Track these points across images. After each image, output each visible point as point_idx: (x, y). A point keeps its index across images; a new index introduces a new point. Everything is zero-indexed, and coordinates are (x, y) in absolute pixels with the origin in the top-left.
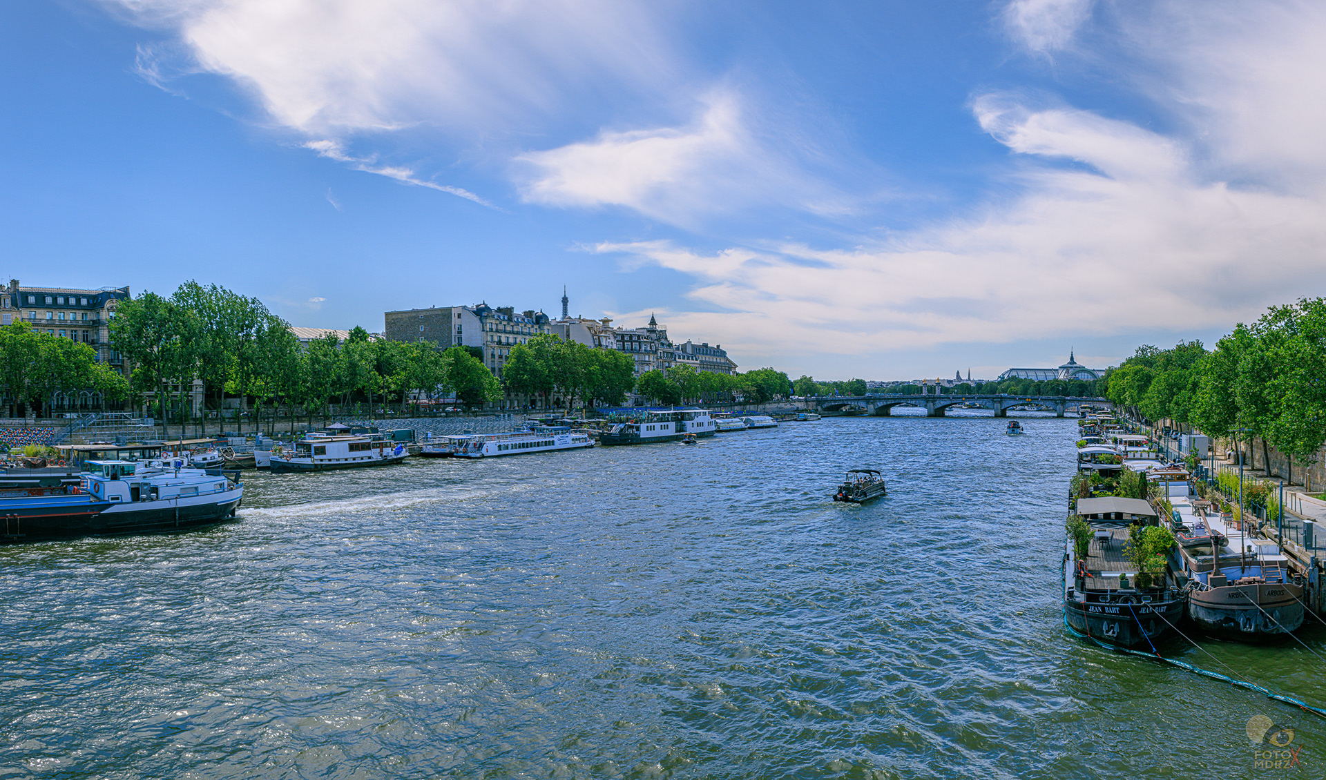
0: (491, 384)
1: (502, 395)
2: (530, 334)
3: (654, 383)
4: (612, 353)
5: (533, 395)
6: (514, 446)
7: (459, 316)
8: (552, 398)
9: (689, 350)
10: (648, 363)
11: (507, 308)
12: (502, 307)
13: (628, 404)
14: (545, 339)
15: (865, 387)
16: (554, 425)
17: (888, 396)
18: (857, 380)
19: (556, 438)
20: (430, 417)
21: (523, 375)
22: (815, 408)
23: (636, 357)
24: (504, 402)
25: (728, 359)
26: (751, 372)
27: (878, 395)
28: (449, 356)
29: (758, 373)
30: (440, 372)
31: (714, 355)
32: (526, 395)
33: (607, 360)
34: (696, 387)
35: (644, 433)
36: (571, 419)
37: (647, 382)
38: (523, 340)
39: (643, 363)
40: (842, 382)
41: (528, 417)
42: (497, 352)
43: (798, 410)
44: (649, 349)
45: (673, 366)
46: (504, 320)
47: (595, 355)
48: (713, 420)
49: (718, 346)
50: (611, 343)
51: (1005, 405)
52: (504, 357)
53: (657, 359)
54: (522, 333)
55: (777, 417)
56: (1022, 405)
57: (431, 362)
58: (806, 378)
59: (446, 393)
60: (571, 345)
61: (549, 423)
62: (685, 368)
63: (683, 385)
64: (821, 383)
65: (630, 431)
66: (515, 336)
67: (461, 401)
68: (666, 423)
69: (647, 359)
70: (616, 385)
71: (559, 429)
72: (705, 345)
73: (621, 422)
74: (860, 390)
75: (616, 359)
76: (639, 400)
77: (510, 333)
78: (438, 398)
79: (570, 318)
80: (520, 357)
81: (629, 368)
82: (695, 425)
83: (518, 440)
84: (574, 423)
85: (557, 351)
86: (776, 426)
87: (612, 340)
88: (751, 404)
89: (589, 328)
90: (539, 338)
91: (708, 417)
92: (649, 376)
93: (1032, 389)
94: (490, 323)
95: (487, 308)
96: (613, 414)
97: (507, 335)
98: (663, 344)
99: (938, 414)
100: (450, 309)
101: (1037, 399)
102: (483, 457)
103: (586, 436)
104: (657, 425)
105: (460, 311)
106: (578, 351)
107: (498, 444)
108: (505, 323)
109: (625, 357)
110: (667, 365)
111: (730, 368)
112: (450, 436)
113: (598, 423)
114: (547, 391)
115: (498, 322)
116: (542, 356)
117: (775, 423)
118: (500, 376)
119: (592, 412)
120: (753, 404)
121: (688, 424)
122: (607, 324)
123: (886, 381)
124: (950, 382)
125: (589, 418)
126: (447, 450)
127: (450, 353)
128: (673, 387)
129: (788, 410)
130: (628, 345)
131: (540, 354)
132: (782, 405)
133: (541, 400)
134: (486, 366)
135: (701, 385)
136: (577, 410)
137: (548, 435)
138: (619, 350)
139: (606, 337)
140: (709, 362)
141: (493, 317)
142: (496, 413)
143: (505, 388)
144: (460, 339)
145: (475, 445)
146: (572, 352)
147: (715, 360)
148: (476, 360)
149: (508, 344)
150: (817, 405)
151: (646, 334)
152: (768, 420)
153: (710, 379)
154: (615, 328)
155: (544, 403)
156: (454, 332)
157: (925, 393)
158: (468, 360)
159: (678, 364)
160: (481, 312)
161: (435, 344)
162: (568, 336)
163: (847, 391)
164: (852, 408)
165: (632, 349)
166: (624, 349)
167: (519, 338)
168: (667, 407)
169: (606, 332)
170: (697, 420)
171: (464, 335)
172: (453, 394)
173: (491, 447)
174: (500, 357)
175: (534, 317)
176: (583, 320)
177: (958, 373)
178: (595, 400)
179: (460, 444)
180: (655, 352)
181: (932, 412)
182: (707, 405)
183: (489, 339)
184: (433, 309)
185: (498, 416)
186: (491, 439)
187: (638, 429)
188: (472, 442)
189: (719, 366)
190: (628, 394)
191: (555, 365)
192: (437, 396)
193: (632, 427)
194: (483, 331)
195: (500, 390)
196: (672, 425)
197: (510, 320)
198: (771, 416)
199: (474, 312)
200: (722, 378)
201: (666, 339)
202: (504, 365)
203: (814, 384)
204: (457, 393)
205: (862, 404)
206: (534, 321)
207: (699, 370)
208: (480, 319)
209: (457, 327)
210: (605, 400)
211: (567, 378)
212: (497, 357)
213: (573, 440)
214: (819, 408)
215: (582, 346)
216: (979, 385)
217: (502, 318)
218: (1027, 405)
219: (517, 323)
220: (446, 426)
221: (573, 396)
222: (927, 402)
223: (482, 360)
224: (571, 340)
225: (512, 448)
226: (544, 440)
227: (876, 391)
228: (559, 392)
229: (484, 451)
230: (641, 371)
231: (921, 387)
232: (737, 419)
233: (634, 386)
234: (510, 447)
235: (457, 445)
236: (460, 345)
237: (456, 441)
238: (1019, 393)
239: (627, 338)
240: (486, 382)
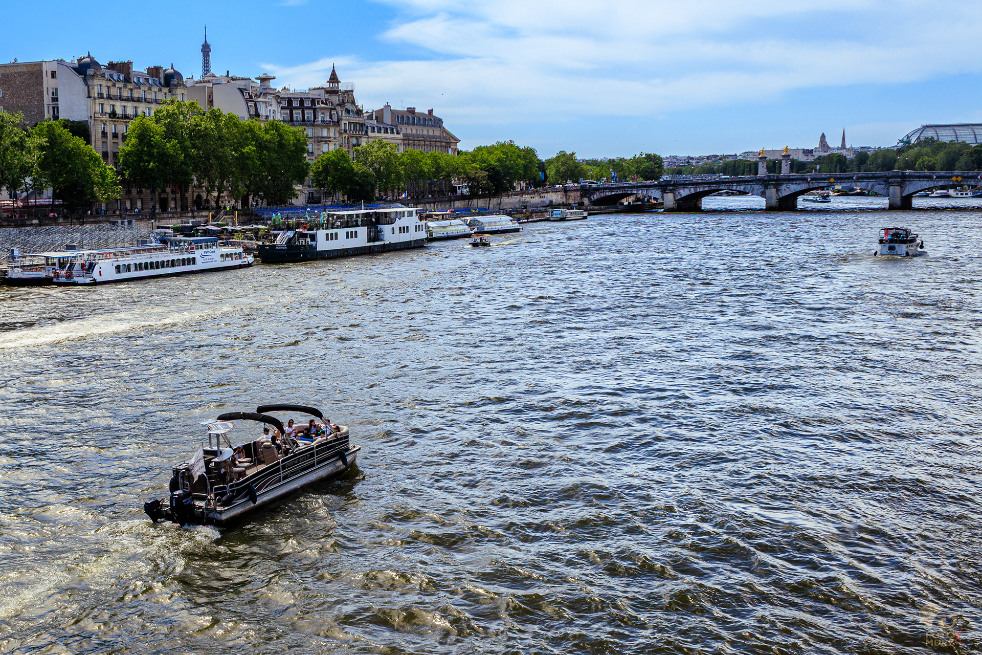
0: (103, 176)
1: (118, 192)
2: (156, 101)
3: (336, 170)
4: (274, 126)
5: (164, 191)
6: (139, 267)
7: (54, 75)
8: (190, 195)
9: (387, 119)
10: (327, 140)
11: (123, 64)
12: (115, 61)
13: (299, 201)
14: (178, 108)
15: (660, 166)
16: (193, 236)
17: (697, 179)
18: (649, 157)
19: (198, 254)
20: (17, 226)
21: (149, 162)
22: (578, 200)
23: (309, 132)
24: (123, 203)
25: (444, 131)
26: (480, 149)
27: (681, 178)
28: (40, 135)
29: (490, 150)
30: (27, 159)
31: (424, 125)
32: (153, 192)
33: (268, 137)
34: (398, 175)
35: (322, 244)
36: (217, 225)
37: (326, 168)
38: (147, 111)
39: (321, 140)
40: (622, 160)
41: (157, 224)
42: (110, 129)
43: (551, 205)
44: (328, 119)
45: (364, 144)
46: (119, 80)
47: (251, 130)
48: (424, 222)
49: (431, 112)
50: (272, 111)
51: (909, 189)
52: (120, 136)
53: (341, 134)
54: (146, 100)
55: (519, 216)
56: (942, 188)
57: (14, 144)
58: (564, 155)
59: (38, 190)
60: (216, 116)
61: (186, 231)
62: (382, 146)
63: (377, 171)
64: (588, 163)
65: (302, 241)
66: (136, 104)
67: (61, 202)
68: (353, 229)
69: (325, 134)
70: (282, 174)
71: (201, 241)
72: (411, 111)
73: (289, 228)
74: (653, 171)
75: (280, 135)
76: (315, 195)
77: (127, 100)
78: (27, 198)
79: (213, 76)
80: (144, 136)
81: (300, 148)
82: (396, 231)
83: (143, 258)
84: (222, 232)
85: (196, 125)
86: (517, 230)
87: (275, 107)
88: (479, 197)
89: (241, 90)
90: (170, 108)
91: (415, 218)
92: (328, 159)
93: (963, 159)
94: (99, 85)
95: (93, 64)
96: (277, 217)
97: (124, 103)
98: (348, 111)
99: (786, 205)
100: (39, 65)
101: (974, 177)
102: (95, 283)
103: (241, 250)
104: (342, 232)
105: (54, 67)
106: (225, 125)
107: (116, 264)
108: (120, 85)
109: (294, 133)
110: (354, 141)
111: (448, 145)
112: (47, 254)
113: (256, 231)
114: (182, 185)
115: (110, 84)
116: (176, 134)
117: (516, 225)
118: (116, 164)
119: (249, 216)
120: (483, 196)
121: (386, 229)
122: (266, 83)
123: (696, 155)
124: (810, 152)
125: (244, 224)
126: (42, 274)
127: (41, 130)
128: (365, 175)
129: (536, 205)
130: (297, 114)
131: (171, 131)
132: (526, 198)
133: (175, 199)
134: (95, 149)
135: (405, 170)
136: (226, 213)
137: (187, 249)
138: (284, 121)
139: (266, 102)
140: (417, 136)
141: (103, 76)
142: (112, 219)
143: (122, 182)
144: (56, 109)
145: (83, 265)
146: (218, 126)
147: (425, 133)
148: (80, 142)
149: (126, 117)
150: (582, 196)
151: (324, 96)
152: (505, 222)
153: (418, 162)
154: (279, 89)
155: (179, 203)
156: (47, 99)
157: (762, 172)
158: (68, 141)
159: (371, 140)
160: (85, 69)
161: (19, 117)
162: (211, 102)
163: (631, 173)
164: (638, 200)
165: (303, 120)
166: (292, 120)
167: (142, 108)
168: (355, 205)
169: (265, 94)
170: (399, 223)
171: (61, 104)
172: (49, 192)
173: (105, 269)
174: (115, 135)
175: (162, 75)
176: (233, 79)
177: (823, 136)
178: (251, 197)
179: (62, 265)
180: (337, 123)
181: (774, 202)
182: (416, 199)
183: (98, 109)
184: (15, 65)
185: (114, 223)
186: (106, 256)
187: (313, 238)
188: (78, 262)
189: (431, 142)
190: (298, 187)
191: (194, 146)
192: (25, 194)
193: (305, 236)
194: (89, 97)
195: (116, 184)
196: (363, 231)
197: (127, 80)
198: (509, 214)
199: (75, 69)
200: (435, 159)
201: (353, 102)
202: (121, 147)
203: (577, 165)
204: (54, 191)
205: (655, 193)
206: (162, 81)
207: (401, 148)
208: (85, 80)
209: (51, 91)
210: (265, 196)
211: (211, 165)
212: (110, 136)
213: (222, 256)
214: (586, 201)
215: (231, 118)
216: (862, 157)
217: (115, 77)
218: (953, 187)
219: (138, 85)
220: (40, 239)
221: (220, 192)
222: (766, 187)
223: (88, 141)
224: (215, 108)
225: (136, 270)
226: (181, 257)
227: (680, 172)
228: (200, 186)
229: (95, 274)
230: (316, 153)
231: (756, 164)
232: (458, 221)
233: (306, 174)
234: (132, 268)
235: (57, 267)
236: (56, 118)
237: (56, 261)
238: (938, 166)
239: (296, 104)
240: (95, 173)
